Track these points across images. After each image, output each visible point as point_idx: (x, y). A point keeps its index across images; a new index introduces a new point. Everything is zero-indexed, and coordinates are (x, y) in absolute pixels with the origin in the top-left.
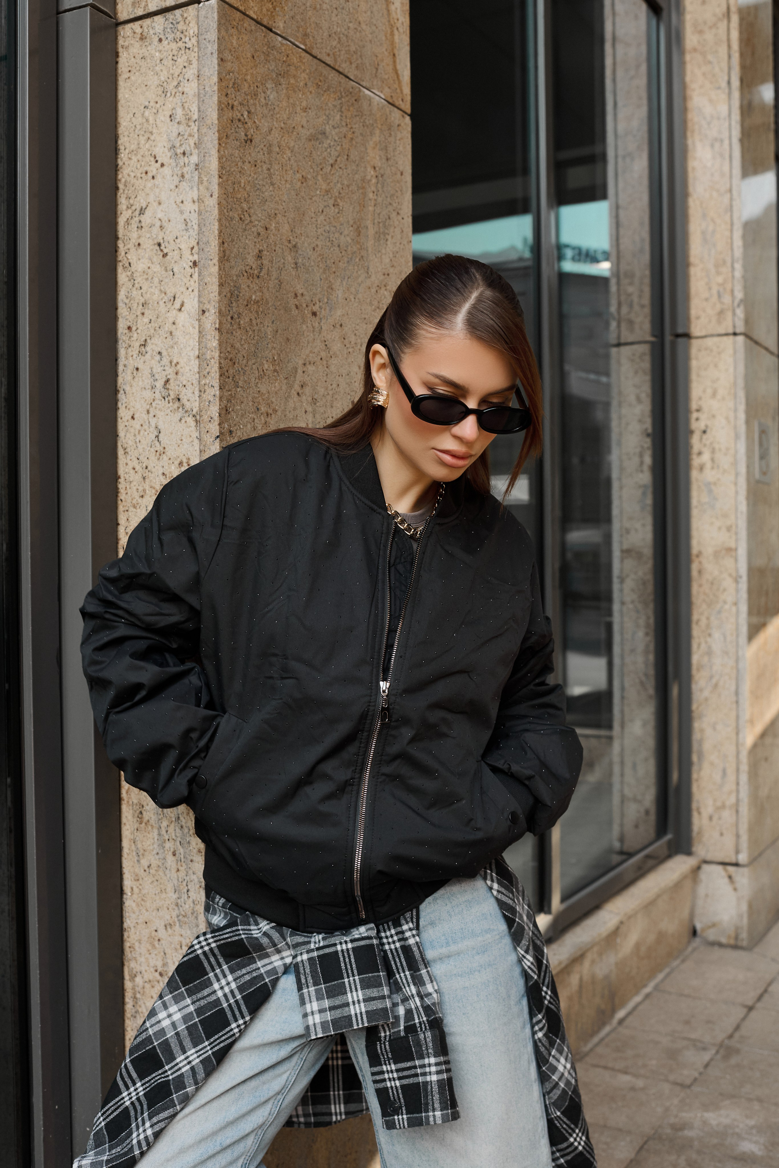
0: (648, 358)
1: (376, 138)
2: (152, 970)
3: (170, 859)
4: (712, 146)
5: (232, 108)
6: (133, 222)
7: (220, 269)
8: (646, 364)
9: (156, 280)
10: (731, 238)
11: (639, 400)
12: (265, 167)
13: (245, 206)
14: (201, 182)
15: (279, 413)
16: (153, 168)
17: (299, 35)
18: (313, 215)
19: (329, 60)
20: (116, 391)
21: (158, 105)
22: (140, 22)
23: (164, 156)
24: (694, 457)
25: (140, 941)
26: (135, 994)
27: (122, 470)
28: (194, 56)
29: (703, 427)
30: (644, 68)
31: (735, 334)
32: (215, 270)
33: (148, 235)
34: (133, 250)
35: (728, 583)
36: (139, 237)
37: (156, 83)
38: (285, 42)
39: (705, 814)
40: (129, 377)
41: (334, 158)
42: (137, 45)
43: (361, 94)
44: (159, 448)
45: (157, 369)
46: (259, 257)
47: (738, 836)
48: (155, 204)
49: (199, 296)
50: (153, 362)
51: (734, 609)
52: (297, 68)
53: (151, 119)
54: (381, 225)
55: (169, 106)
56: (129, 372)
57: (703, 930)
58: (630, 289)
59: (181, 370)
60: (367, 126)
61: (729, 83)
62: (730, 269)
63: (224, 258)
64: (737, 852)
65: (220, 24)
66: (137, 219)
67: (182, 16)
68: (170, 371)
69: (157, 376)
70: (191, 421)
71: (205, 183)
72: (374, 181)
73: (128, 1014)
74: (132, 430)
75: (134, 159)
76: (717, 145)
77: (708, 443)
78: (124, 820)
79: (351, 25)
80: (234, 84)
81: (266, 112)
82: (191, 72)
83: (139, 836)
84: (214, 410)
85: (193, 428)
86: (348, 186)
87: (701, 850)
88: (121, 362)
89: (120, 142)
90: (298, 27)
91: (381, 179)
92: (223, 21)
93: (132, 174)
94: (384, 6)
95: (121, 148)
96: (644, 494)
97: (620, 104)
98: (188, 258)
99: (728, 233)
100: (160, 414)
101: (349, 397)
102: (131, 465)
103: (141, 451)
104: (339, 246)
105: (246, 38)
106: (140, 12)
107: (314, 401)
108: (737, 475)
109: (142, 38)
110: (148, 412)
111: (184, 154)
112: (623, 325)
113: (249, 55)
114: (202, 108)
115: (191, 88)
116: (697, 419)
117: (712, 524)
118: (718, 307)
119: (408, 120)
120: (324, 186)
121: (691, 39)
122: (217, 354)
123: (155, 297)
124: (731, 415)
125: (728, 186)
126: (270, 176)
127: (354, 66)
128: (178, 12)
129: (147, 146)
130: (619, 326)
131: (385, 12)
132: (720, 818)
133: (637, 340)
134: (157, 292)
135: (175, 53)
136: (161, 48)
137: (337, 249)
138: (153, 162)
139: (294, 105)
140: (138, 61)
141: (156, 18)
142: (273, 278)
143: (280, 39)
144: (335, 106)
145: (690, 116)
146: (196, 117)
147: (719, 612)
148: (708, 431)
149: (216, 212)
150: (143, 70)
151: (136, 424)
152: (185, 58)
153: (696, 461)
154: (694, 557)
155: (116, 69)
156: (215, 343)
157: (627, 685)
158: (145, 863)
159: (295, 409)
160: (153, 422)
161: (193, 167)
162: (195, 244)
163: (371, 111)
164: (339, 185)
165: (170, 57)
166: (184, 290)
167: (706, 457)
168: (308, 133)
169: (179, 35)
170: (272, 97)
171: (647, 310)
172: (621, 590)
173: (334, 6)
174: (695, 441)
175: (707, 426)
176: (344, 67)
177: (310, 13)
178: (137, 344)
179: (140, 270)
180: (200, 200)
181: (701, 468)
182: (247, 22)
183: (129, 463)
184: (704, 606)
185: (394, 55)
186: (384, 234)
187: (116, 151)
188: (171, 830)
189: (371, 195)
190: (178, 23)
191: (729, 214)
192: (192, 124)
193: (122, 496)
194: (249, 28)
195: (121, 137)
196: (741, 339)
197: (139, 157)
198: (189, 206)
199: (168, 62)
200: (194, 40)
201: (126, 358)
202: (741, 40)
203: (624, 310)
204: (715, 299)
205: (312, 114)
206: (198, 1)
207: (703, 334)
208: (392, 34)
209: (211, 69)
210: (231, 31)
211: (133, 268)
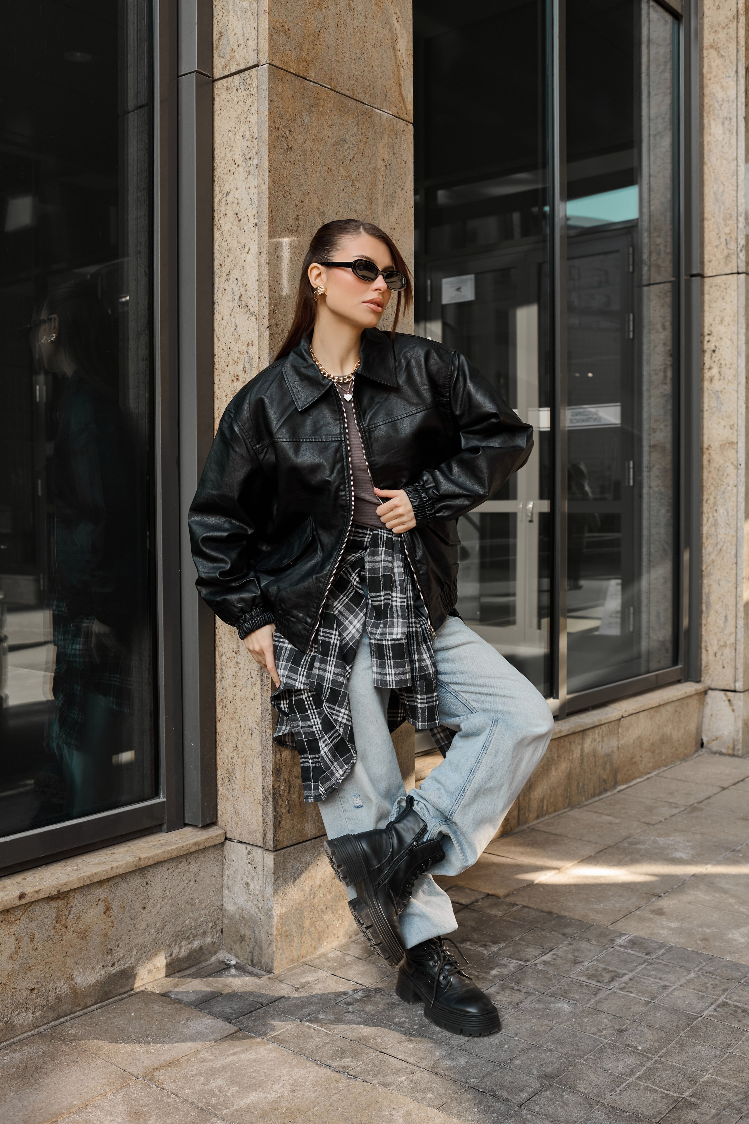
0: (669, 294)
1: (386, 140)
2: (231, 651)
4: (723, 123)
5: (278, 129)
6: (222, 201)
7: (269, 227)
8: (669, 299)
9: (235, 235)
10: (737, 197)
11: (664, 328)
12: (301, 164)
13: (287, 188)
14: (259, 175)
16: (233, 168)
17: (326, 80)
18: (336, 192)
19: (348, 93)
20: (213, 303)
21: (236, 130)
22: (226, 79)
23: (239, 160)
24: (706, 371)
25: (224, 634)
26: (221, 667)
27: (216, 351)
28: (255, 99)
29: (713, 348)
31: (738, 273)
32: (266, 228)
33: (231, 209)
34: (222, 218)
35: (731, 470)
36: (226, 210)
37: (235, 116)
38: (315, 85)
39: (711, 652)
40: (221, 295)
41: (352, 156)
42: (225, 93)
43: (374, 113)
44: (236, 336)
45: (236, 289)
46: (297, 219)
47: (736, 668)
48: (235, 190)
49: (258, 244)
50: (233, 285)
51: (735, 490)
52: (324, 101)
53: (232, 138)
54: (388, 197)
55: (242, 130)
56: (220, 292)
57: (708, 743)
58: (659, 241)
59: (248, 289)
60: (378, 134)
61: (737, 72)
62: (736, 222)
64: (735, 681)
65: (270, 79)
66: (224, 199)
67: (249, 75)
68: (243, 290)
69: (235, 293)
70: (253, 319)
71: (261, 176)
72: (383, 168)
73: (218, 680)
74: (222, 326)
75: (223, 163)
76: (727, 122)
77: (717, 359)
79: (366, 69)
80: (279, 115)
81: (302, 130)
82: (254, 109)
84: (266, 312)
85: (255, 323)
86: (363, 173)
87: (707, 681)
88: (216, 285)
89: (215, 153)
90: (325, 75)
91: (388, 167)
92: (272, 77)
93: (222, 172)
94: (392, 53)
95: (216, 156)
96: (667, 401)
98: (253, 221)
99: (734, 193)
100: (237, 316)
103: (227, 338)
104: (356, 211)
105: (287, 85)
106: (226, 73)
108: (738, 384)
109: (228, 89)
110: (231, 315)
111: (250, 158)
112: (652, 269)
113: (290, 96)
114: (260, 131)
115: (254, 118)
116: (709, 341)
117: (719, 423)
118: (726, 252)
119: (411, 127)
120: (345, 174)
121: (708, 39)
122: (267, 278)
123: (235, 246)
124: (735, 337)
125: (735, 155)
126: (305, 169)
127: (368, 95)
128: (247, 72)
129: (230, 154)
131: (393, 57)
132: (722, 654)
133: (663, 281)
134: (235, 242)
135: (245, 97)
136: (238, 95)
138: (233, 164)
139: (322, 124)
140: (225, 103)
141: (235, 76)
142: (306, 232)
143: (312, 83)
144: (353, 122)
145: (706, 100)
146: (256, 136)
147: (724, 493)
148: (717, 350)
149: (267, 193)
150: (228, 108)
151: (224, 322)
152: (250, 100)
153: (707, 375)
154: (705, 450)
155: (213, 108)
156: (266, 272)
157: (653, 551)
160: (233, 321)
161: (255, 166)
162: (256, 213)
163: (381, 123)
164: (356, 172)
165: (243, 100)
166: (250, 240)
167: (715, 371)
168: (333, 141)
169: (247, 86)
170: (306, 120)
171: (670, 256)
172: (649, 477)
173: (353, 58)
174: (707, 357)
175: (716, 347)
176: (360, 97)
177: (334, 65)
178: (225, 275)
179: (226, 229)
180: (259, 186)
181: (711, 380)
182: (289, 76)
183: (221, 346)
184: (712, 488)
185: (400, 85)
186: (391, 202)
187: (213, 158)
189: (381, 178)
190: (247, 79)
191: (735, 177)
192: (254, 140)
193: (216, 366)
194: (290, 79)
195: (216, 149)
196: (743, 276)
197: (226, 161)
198: (253, 190)
199: (241, 103)
200: (255, 89)
201: (219, 283)
202: (747, 37)
203: (654, 257)
204: (723, 246)
205: (335, 129)
206: (257, 66)
207: (714, 274)
208: (399, 71)
209: (265, 107)
210: (277, 82)
211: (222, 229)
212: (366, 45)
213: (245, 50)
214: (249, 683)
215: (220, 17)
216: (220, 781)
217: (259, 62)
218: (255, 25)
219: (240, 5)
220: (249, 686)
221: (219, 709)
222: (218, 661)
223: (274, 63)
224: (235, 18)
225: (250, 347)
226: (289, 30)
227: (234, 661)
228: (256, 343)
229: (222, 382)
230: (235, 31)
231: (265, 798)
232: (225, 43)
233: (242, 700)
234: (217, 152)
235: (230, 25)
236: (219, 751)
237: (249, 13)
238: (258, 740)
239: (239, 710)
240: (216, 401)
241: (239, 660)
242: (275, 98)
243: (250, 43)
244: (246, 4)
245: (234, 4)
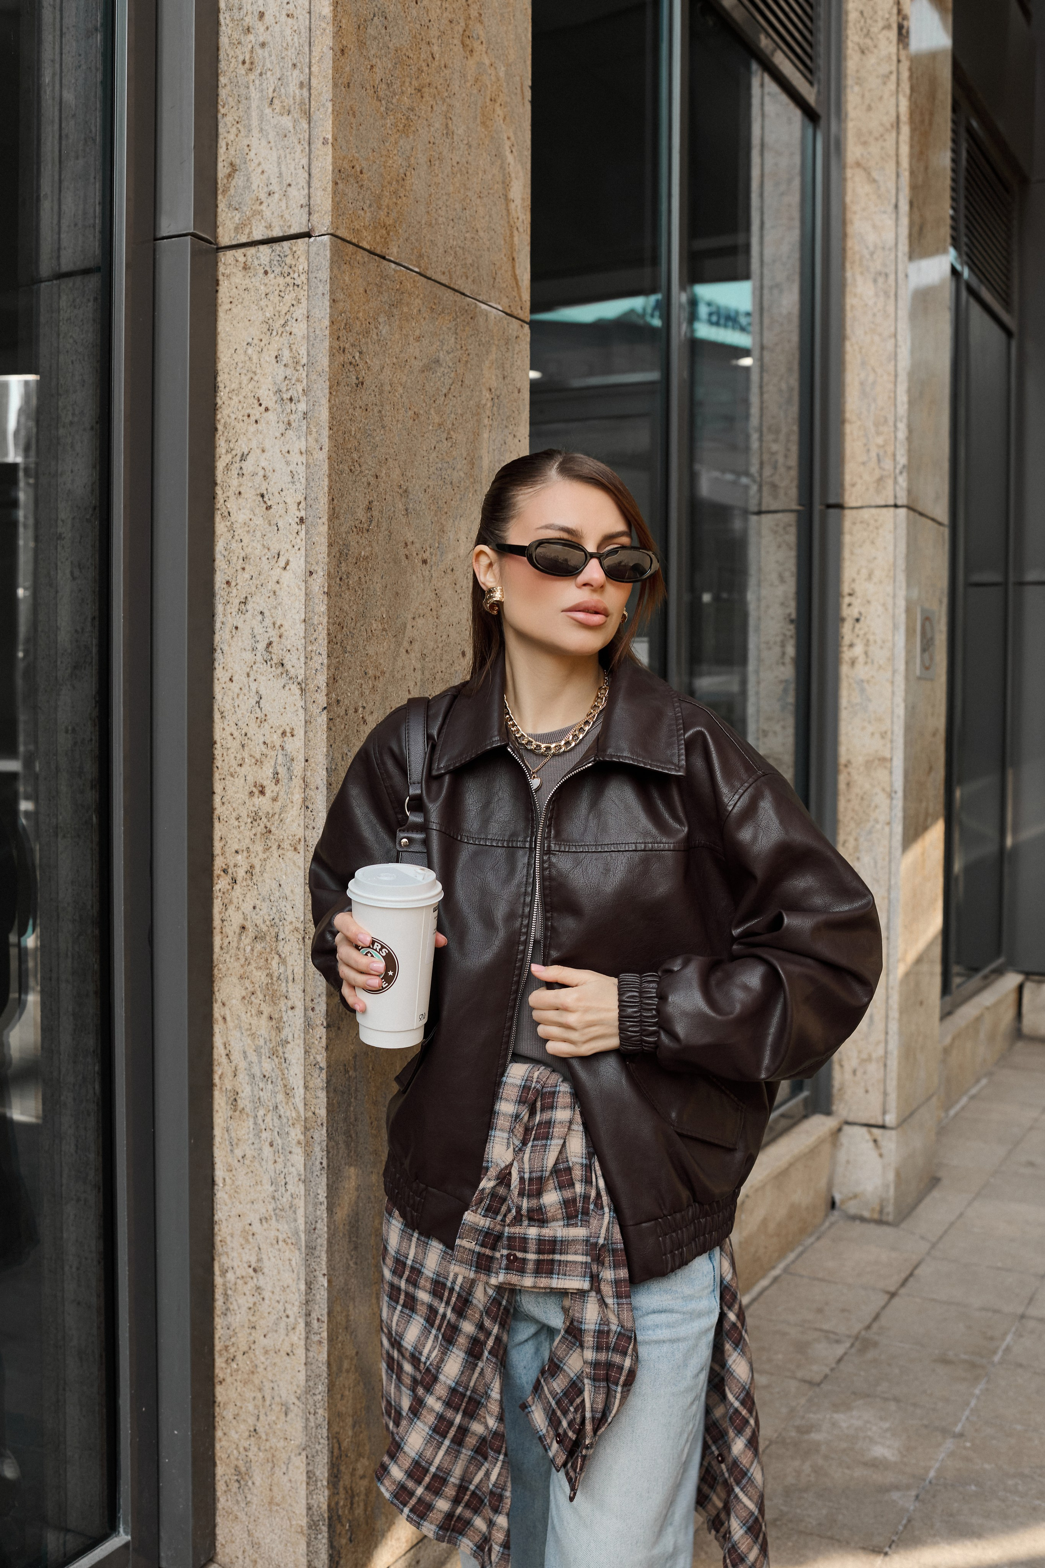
0: (793, 530)
1: (493, 356)
2: (246, 1265)
3: (267, 1151)
4: (875, 280)
5: (344, 351)
6: (233, 467)
7: (329, 529)
8: (791, 538)
9: (258, 534)
10: (895, 392)
11: (782, 579)
12: (376, 410)
13: (355, 456)
14: (309, 432)
15: (387, 675)
17: (413, 257)
18: (425, 454)
19: (444, 279)
20: (213, 650)
21: (262, 344)
22: (243, 250)
23: (269, 400)
24: (845, 649)
25: (232, 1236)
26: (225, 1290)
27: (218, 735)
28: (303, 294)
29: (856, 615)
30: (797, 183)
31: (896, 506)
32: (324, 529)
33: (250, 484)
34: (233, 498)
35: (881, 799)
36: (240, 485)
37: (261, 318)
38: (399, 268)
39: (848, 1068)
40: (227, 636)
41: (448, 387)
42: (240, 275)
43: (478, 309)
44: (259, 714)
45: (259, 630)
46: (369, 509)
47: (885, 1094)
48: (259, 451)
49: (306, 556)
50: (254, 621)
51: (887, 832)
52: (410, 294)
53: (255, 360)
54: (496, 452)
55: (275, 346)
56: (227, 630)
57: (842, 1202)
58: (775, 447)
59: (285, 633)
60: (484, 345)
61: (896, 206)
62: (892, 429)
63: (333, 516)
64: (884, 1113)
65: (332, 262)
66: (237, 465)
67: (291, 249)
68: (273, 634)
69: (258, 638)
70: (295, 688)
71: (314, 435)
72: (489, 404)
73: (218, 1311)
74: (230, 693)
75: (235, 399)
76: (881, 280)
77: (861, 633)
78: (216, 1107)
79: (468, 235)
80: (346, 325)
81: (377, 349)
82: (300, 312)
83: (233, 1124)
84: (322, 679)
85: (298, 697)
86: (462, 415)
87: (842, 1111)
88: (219, 618)
89: (219, 379)
90: (412, 249)
91: (496, 401)
92: (336, 258)
93: (233, 416)
94: (504, 207)
95: (221, 385)
96: (785, 690)
98: (294, 514)
99: (891, 386)
100: (262, 679)
101: (459, 647)
102: (228, 730)
103: (240, 716)
104: (451, 483)
105: (358, 272)
106: (244, 239)
107: (424, 656)
108: (894, 672)
109: (245, 268)
110: (248, 675)
111: (291, 399)
112: (765, 489)
113: (361, 290)
114: (312, 353)
115: (300, 329)
116: (849, 605)
117: (863, 728)
118: (877, 473)
119: (526, 329)
120: (437, 420)
121: (852, 152)
122: (325, 620)
123: (257, 552)
124: (890, 601)
125: (893, 330)
126: (382, 418)
127: (470, 280)
128: (286, 244)
129: (250, 386)
131: (504, 213)
132: (865, 1073)
133: (780, 508)
134: (259, 547)
135: (283, 289)
136: (266, 281)
137: (449, 486)
138: (257, 405)
139: (407, 336)
140: (241, 292)
141: (262, 248)
142: (383, 529)
143: (393, 265)
144: (449, 329)
145: (850, 244)
146: (304, 361)
147: (870, 833)
148: (862, 619)
149: (326, 467)
150: (246, 303)
151: (235, 687)
152: (293, 295)
153: (847, 655)
154: (841, 767)
155: (216, 298)
156: (323, 608)
158: (239, 1153)
159: (403, 668)
160: (254, 686)
161: (300, 415)
162: (302, 499)
163: (487, 327)
164: (453, 416)
165: (277, 293)
166: (290, 547)
167: (858, 650)
168: (421, 364)
169: (286, 269)
170: (384, 332)
171: (794, 473)
173: (451, 217)
174: (846, 629)
175: (860, 614)
176: (460, 284)
177: (425, 231)
178: (237, 601)
179: (240, 520)
180: (308, 452)
181: (853, 663)
182: (361, 256)
183: (227, 728)
184: (853, 828)
185: (513, 259)
187: (215, 389)
188: (268, 1119)
189: (486, 421)
190: (285, 256)
191: (893, 359)
192: (299, 368)
193: (218, 762)
194: (361, 261)
195: (220, 373)
196: (902, 512)
197: (241, 398)
198: (296, 458)
199: (274, 297)
200: (303, 277)
201: (224, 615)
202: (912, 156)
203: (767, 471)
204: (873, 463)
205: (425, 342)
206: (308, 235)
207: (859, 504)
208: (512, 236)
209: (323, 311)
210: (344, 267)
211: (233, 518)
212: (469, 194)
213: (283, 204)
214: (282, 1325)
215: (231, 137)
216: (220, 1487)
217: (312, 229)
218: (305, 162)
219: (274, 121)
220: (282, 1331)
221: (219, 1362)
222: (218, 1280)
223: (339, 233)
224: (264, 142)
225: (288, 739)
226: (361, 173)
227: (251, 1284)
228: (300, 732)
229: (230, 792)
230: (264, 166)
231: (313, 1525)
232: (240, 183)
233: (266, 1352)
234: (222, 378)
235: (252, 155)
236: (219, 1434)
237: (293, 139)
238: (299, 1424)
239: (261, 1369)
240: (217, 824)
241: (261, 1283)
242: (340, 296)
243: (293, 192)
244: (286, 122)
245: (261, 118)
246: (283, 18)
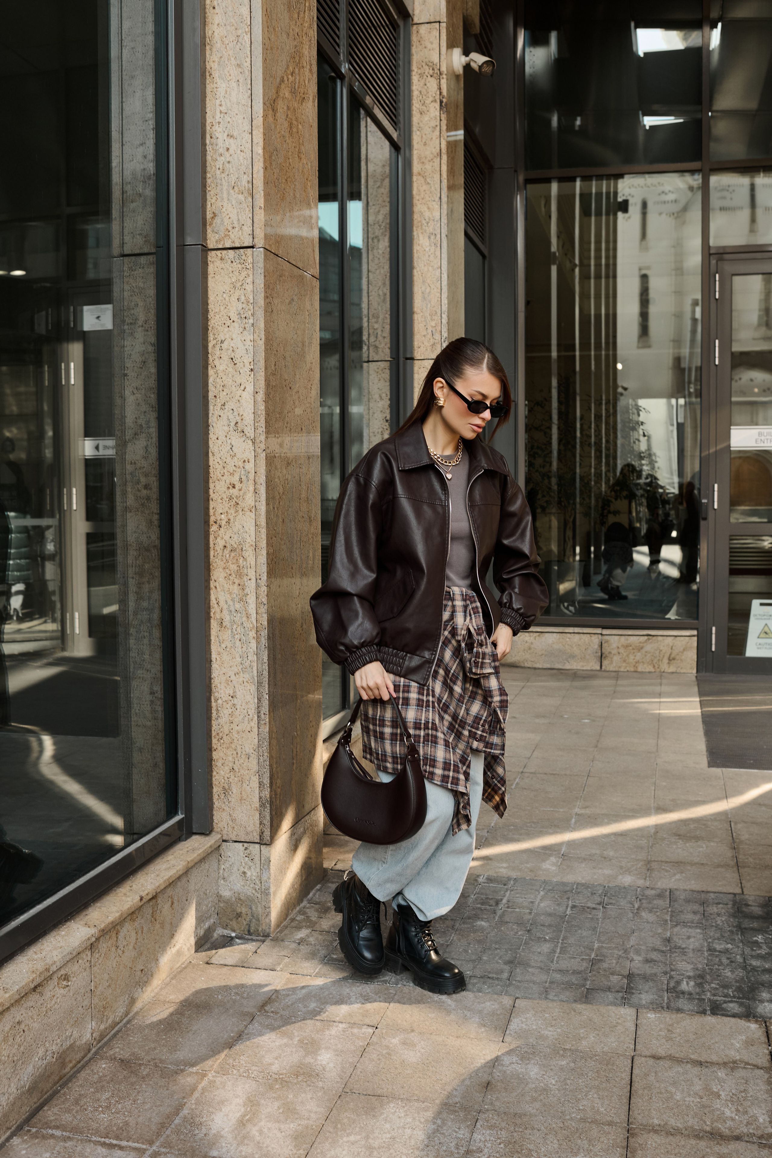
1: (309, 295)
2: (228, 696)
3: (238, 643)
4: (429, 237)
5: (268, 297)
6: (217, 346)
7: (265, 373)
9: (230, 376)
10: (441, 298)
12: (277, 322)
13: (272, 342)
14: (255, 332)
17: (286, 254)
19: (294, 263)
20: (208, 426)
21: (231, 293)
22: (220, 251)
23: (234, 317)
25: (220, 683)
26: (217, 708)
27: (211, 463)
32: (262, 374)
33: (226, 354)
34: (217, 360)
36: (221, 354)
37: (230, 282)
38: (282, 260)
40: (215, 420)
41: (296, 310)
42: (219, 262)
43: (304, 275)
44: (232, 453)
45: (231, 417)
46: (275, 365)
48: (229, 339)
49: (254, 385)
50: (229, 413)
52: (285, 271)
53: (227, 299)
54: (310, 339)
55: (237, 294)
56: (215, 417)
58: (376, 326)
59: (244, 418)
60: (306, 291)
62: (439, 317)
63: (266, 368)
65: (264, 257)
66: (219, 345)
67: (244, 253)
68: (238, 419)
69: (231, 420)
70: (250, 442)
71: (257, 333)
72: (308, 317)
74: (217, 445)
75: (218, 316)
76: (432, 237)
78: (212, 627)
80: (268, 286)
81: (277, 296)
82: (249, 280)
83: (220, 634)
84: (262, 438)
85: (251, 445)
86: (300, 323)
88: (211, 412)
89: (209, 307)
90: (285, 251)
93: (217, 324)
94: (311, 227)
95: (210, 310)
97: (371, 204)
98: (248, 367)
99: (439, 295)
100: (232, 438)
102: (216, 461)
103: (222, 454)
105: (271, 263)
106: (221, 247)
109: (221, 259)
110: (226, 437)
111: (245, 318)
112: (372, 349)
113: (272, 270)
114: (255, 298)
115: (250, 287)
118: (432, 341)
119: (318, 282)
121: (416, 167)
122: (264, 413)
123: (230, 383)
126: (278, 325)
127: (301, 263)
128: (242, 250)
129: (225, 311)
130: (368, 349)
131: (311, 230)
133: (381, 359)
134: (231, 381)
135: (240, 269)
136: (232, 266)
138: (228, 319)
139: (284, 289)
140: (220, 270)
141: (230, 251)
142: (279, 374)
143: (280, 259)
144: (296, 284)
145: (415, 217)
146: (252, 301)
149: (263, 347)
150: (222, 275)
151: (219, 442)
152: (246, 273)
155: (207, 271)
156: (263, 408)
158: (223, 646)
160: (229, 441)
161: (250, 324)
162: (252, 361)
163: (307, 282)
165: (237, 271)
166: (246, 381)
168: (288, 301)
169: (242, 261)
170: (278, 288)
171: (388, 340)
177: (289, 242)
178: (220, 404)
179: (221, 369)
180: (254, 341)
182: (272, 255)
185: (314, 251)
186: (311, 342)
187: (207, 311)
188: (238, 629)
189: (307, 325)
190: (242, 256)
192: (249, 304)
193: (211, 475)
194: (271, 258)
195: (210, 305)
197: (220, 316)
198: (248, 343)
199: (236, 273)
200: (251, 265)
201: (214, 411)
202: (447, 170)
203: (372, 339)
204: (429, 336)
205: (289, 291)
206: (253, 247)
207: (422, 358)
209: (260, 281)
210: (268, 259)
211: (217, 368)
213: (240, 233)
214: (246, 719)
215: (213, 201)
216: (215, 797)
217: (255, 245)
218: (251, 215)
219: (235, 196)
220: (246, 722)
221: (214, 741)
222: (214, 704)
223: (266, 247)
224: (230, 205)
225: (247, 463)
227: (230, 703)
228: (252, 461)
229: (217, 488)
230: (230, 215)
231: (262, 805)
232: (218, 222)
233: (238, 733)
234: (211, 307)
235: (224, 210)
236: (214, 773)
237: (244, 205)
238: (255, 762)
239: (235, 741)
240: (211, 502)
241: (236, 702)
242: (267, 273)
243: (245, 228)
244: (241, 197)
245: (228, 194)
246: (239, 152)
